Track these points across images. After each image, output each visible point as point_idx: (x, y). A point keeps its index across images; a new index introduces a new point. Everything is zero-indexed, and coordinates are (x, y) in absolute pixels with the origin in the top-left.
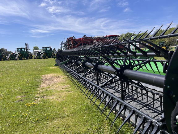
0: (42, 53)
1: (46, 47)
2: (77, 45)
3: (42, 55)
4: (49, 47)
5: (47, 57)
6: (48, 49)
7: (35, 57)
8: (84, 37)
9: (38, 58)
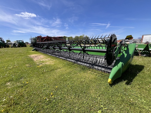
0: (17, 44)
1: (20, 41)
2: (43, 40)
3: (17, 45)
4: (21, 41)
5: (21, 46)
6: (21, 42)
7: (12, 46)
8: (47, 36)
9: (14, 47)
